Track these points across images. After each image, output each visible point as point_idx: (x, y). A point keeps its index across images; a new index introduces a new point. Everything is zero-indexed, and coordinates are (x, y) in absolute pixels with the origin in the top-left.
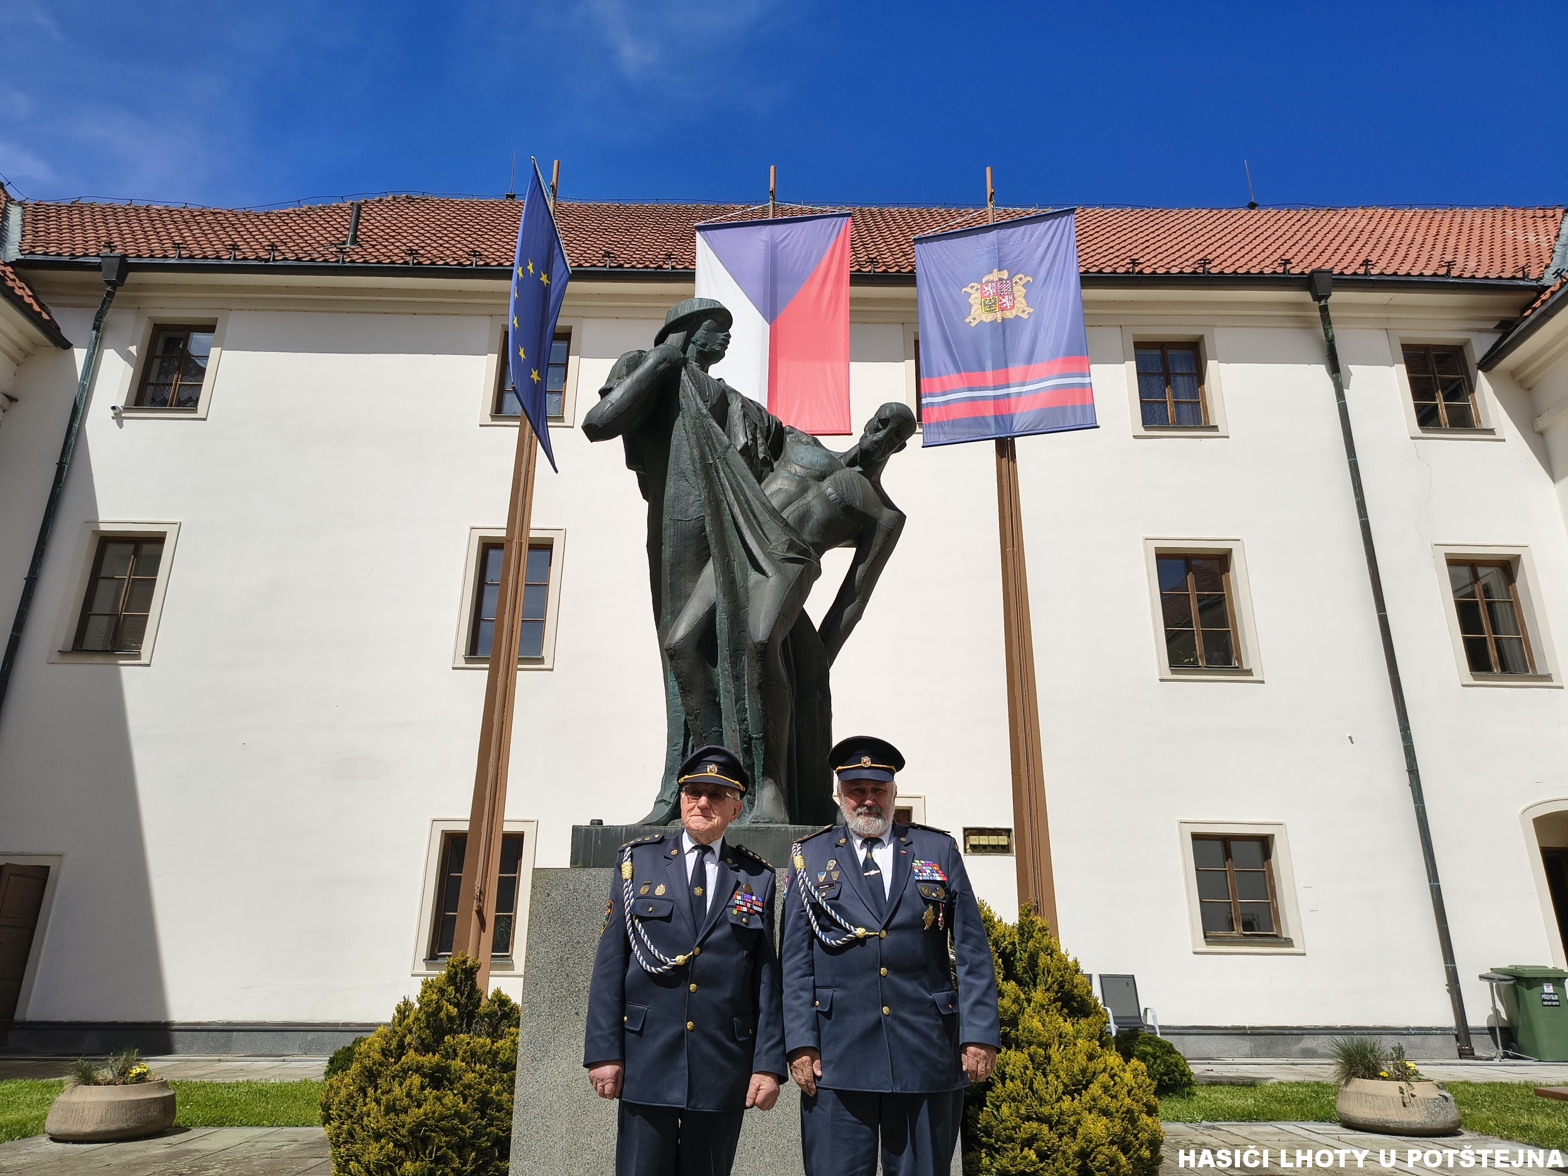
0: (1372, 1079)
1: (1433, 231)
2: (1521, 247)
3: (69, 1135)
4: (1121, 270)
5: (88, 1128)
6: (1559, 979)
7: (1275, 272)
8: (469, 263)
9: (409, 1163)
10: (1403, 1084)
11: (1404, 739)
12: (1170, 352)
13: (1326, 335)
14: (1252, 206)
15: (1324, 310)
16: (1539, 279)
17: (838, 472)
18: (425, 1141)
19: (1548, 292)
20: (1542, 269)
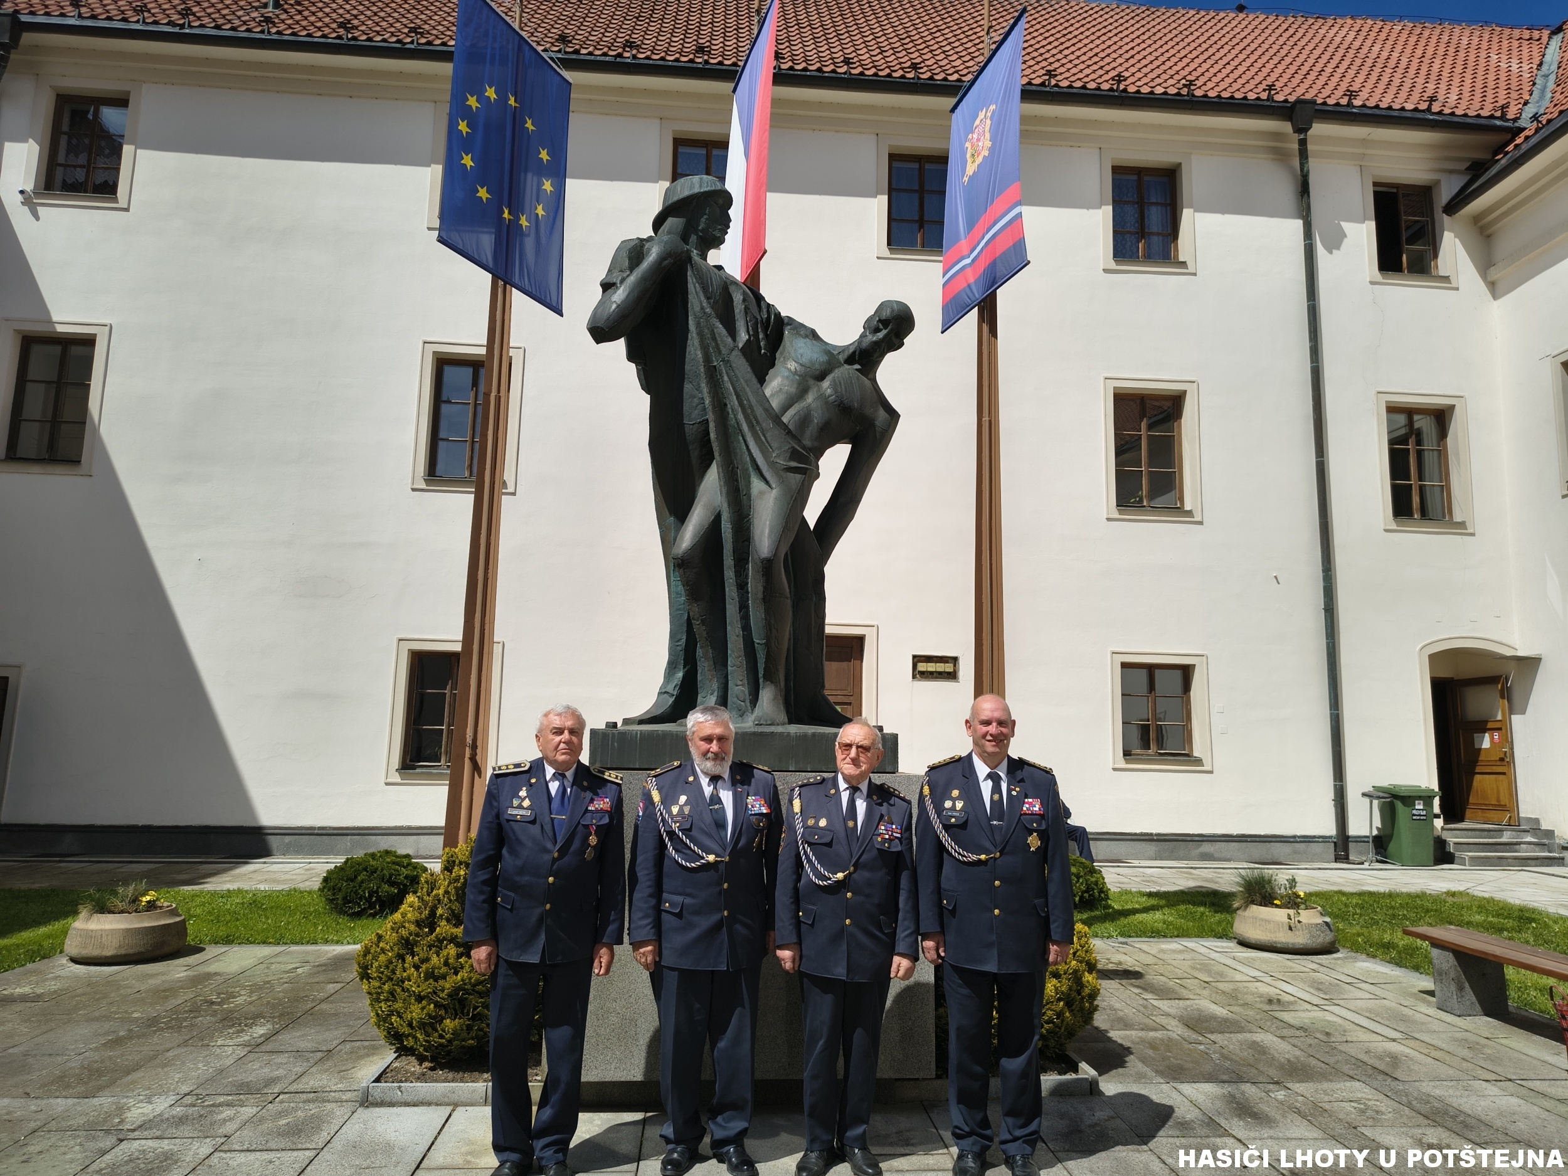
0: (1265, 905)
1: (1419, 53)
2: (1503, 76)
3: (87, 958)
4: (1105, 86)
5: (109, 952)
6: (1430, 797)
7: (1258, 99)
8: (409, 40)
9: (448, 1021)
10: (1291, 912)
11: (1324, 580)
12: (1146, 178)
13: (1302, 170)
14: (1241, 8)
15: (1303, 143)
16: (1515, 120)
17: (836, 371)
18: (462, 1002)
19: (1523, 135)
20: (1520, 106)
